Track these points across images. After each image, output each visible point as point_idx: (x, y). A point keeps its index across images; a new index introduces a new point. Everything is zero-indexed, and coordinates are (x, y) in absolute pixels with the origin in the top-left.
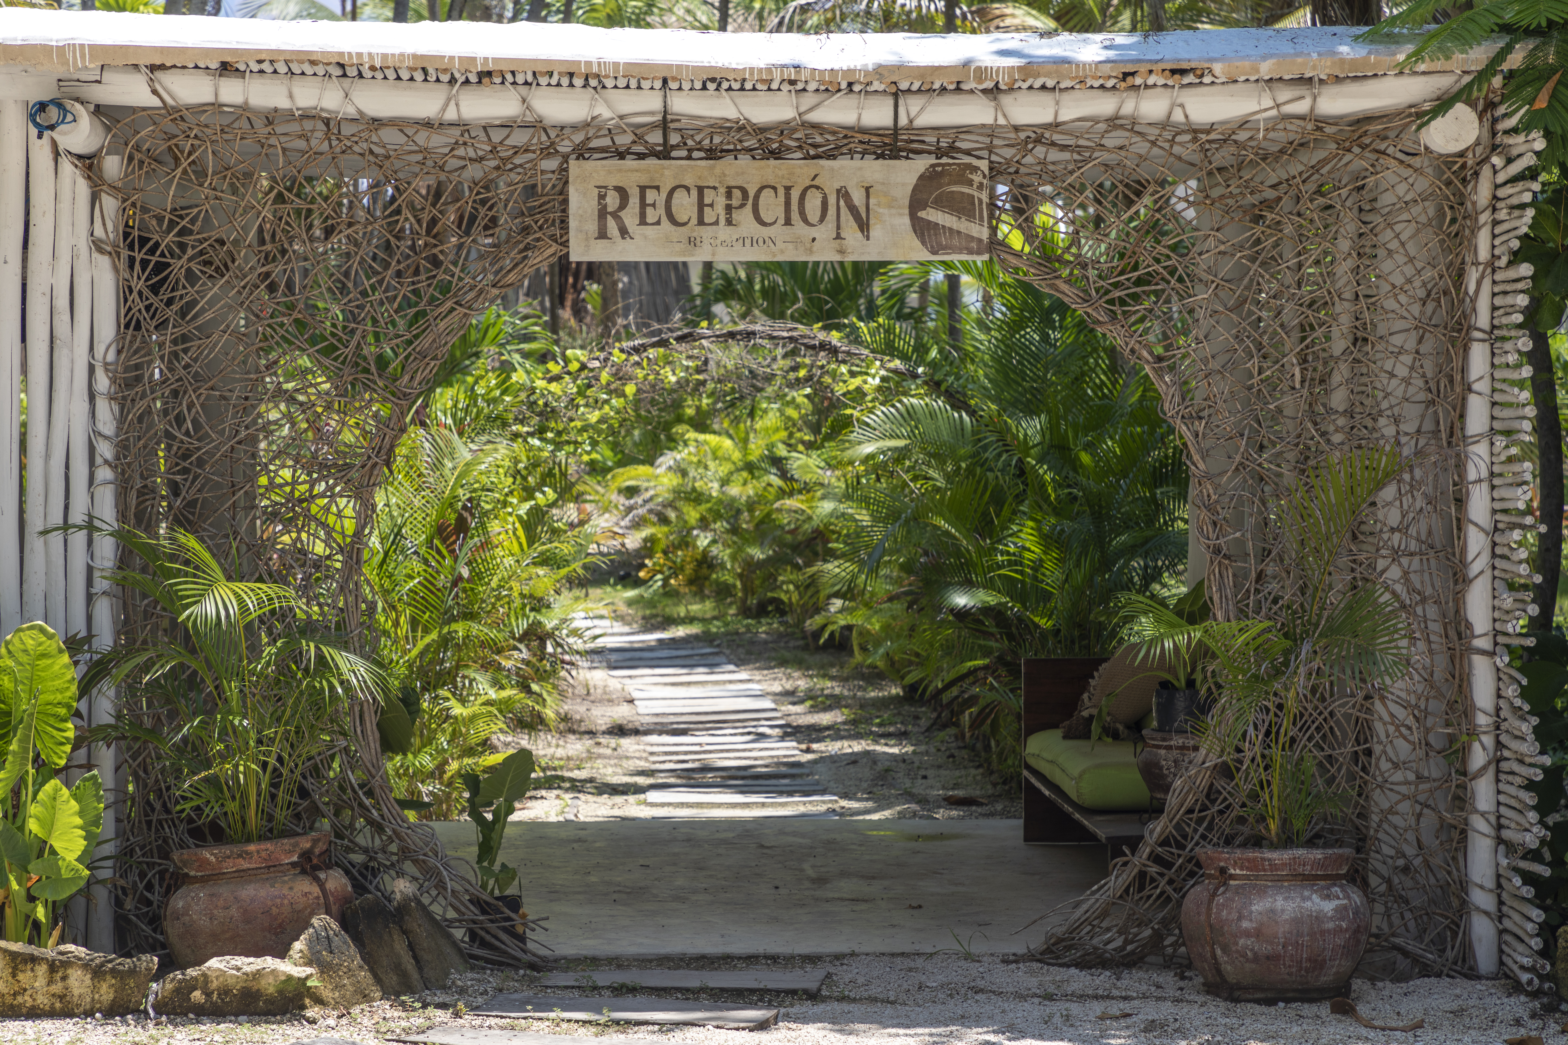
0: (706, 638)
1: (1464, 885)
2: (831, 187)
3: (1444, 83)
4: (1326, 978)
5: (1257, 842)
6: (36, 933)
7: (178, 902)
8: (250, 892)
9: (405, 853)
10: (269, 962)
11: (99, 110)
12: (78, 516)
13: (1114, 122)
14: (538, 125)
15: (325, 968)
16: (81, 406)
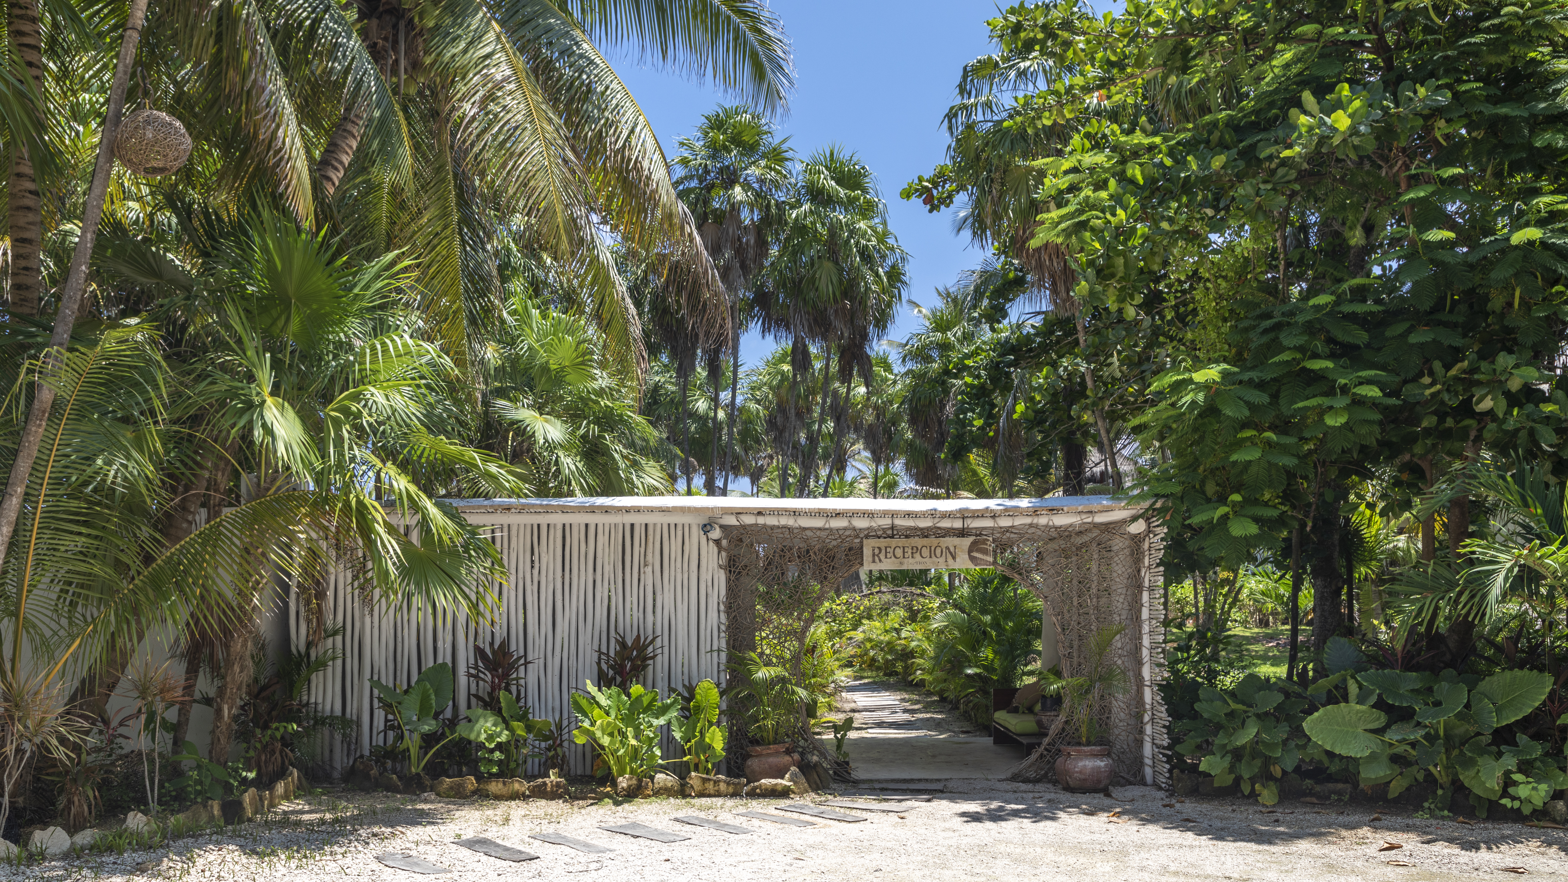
0: (874, 683)
1: (1142, 757)
2: (944, 546)
3: (1133, 512)
4: (1101, 786)
5: (1079, 744)
6: (708, 772)
7: (749, 762)
8: (771, 760)
9: (815, 748)
10: (779, 781)
11: (721, 527)
12: (715, 647)
13: (1031, 525)
14: (854, 529)
15: (795, 783)
16: (716, 614)
